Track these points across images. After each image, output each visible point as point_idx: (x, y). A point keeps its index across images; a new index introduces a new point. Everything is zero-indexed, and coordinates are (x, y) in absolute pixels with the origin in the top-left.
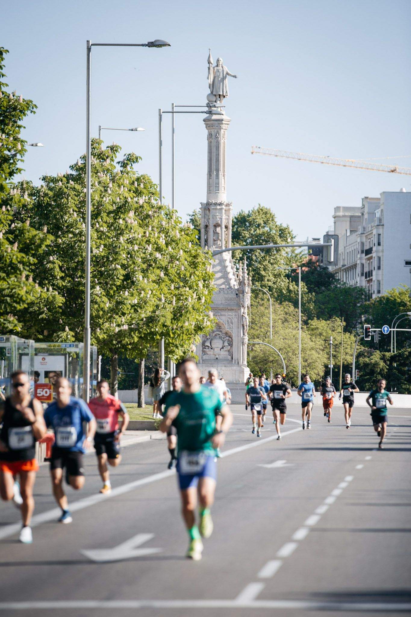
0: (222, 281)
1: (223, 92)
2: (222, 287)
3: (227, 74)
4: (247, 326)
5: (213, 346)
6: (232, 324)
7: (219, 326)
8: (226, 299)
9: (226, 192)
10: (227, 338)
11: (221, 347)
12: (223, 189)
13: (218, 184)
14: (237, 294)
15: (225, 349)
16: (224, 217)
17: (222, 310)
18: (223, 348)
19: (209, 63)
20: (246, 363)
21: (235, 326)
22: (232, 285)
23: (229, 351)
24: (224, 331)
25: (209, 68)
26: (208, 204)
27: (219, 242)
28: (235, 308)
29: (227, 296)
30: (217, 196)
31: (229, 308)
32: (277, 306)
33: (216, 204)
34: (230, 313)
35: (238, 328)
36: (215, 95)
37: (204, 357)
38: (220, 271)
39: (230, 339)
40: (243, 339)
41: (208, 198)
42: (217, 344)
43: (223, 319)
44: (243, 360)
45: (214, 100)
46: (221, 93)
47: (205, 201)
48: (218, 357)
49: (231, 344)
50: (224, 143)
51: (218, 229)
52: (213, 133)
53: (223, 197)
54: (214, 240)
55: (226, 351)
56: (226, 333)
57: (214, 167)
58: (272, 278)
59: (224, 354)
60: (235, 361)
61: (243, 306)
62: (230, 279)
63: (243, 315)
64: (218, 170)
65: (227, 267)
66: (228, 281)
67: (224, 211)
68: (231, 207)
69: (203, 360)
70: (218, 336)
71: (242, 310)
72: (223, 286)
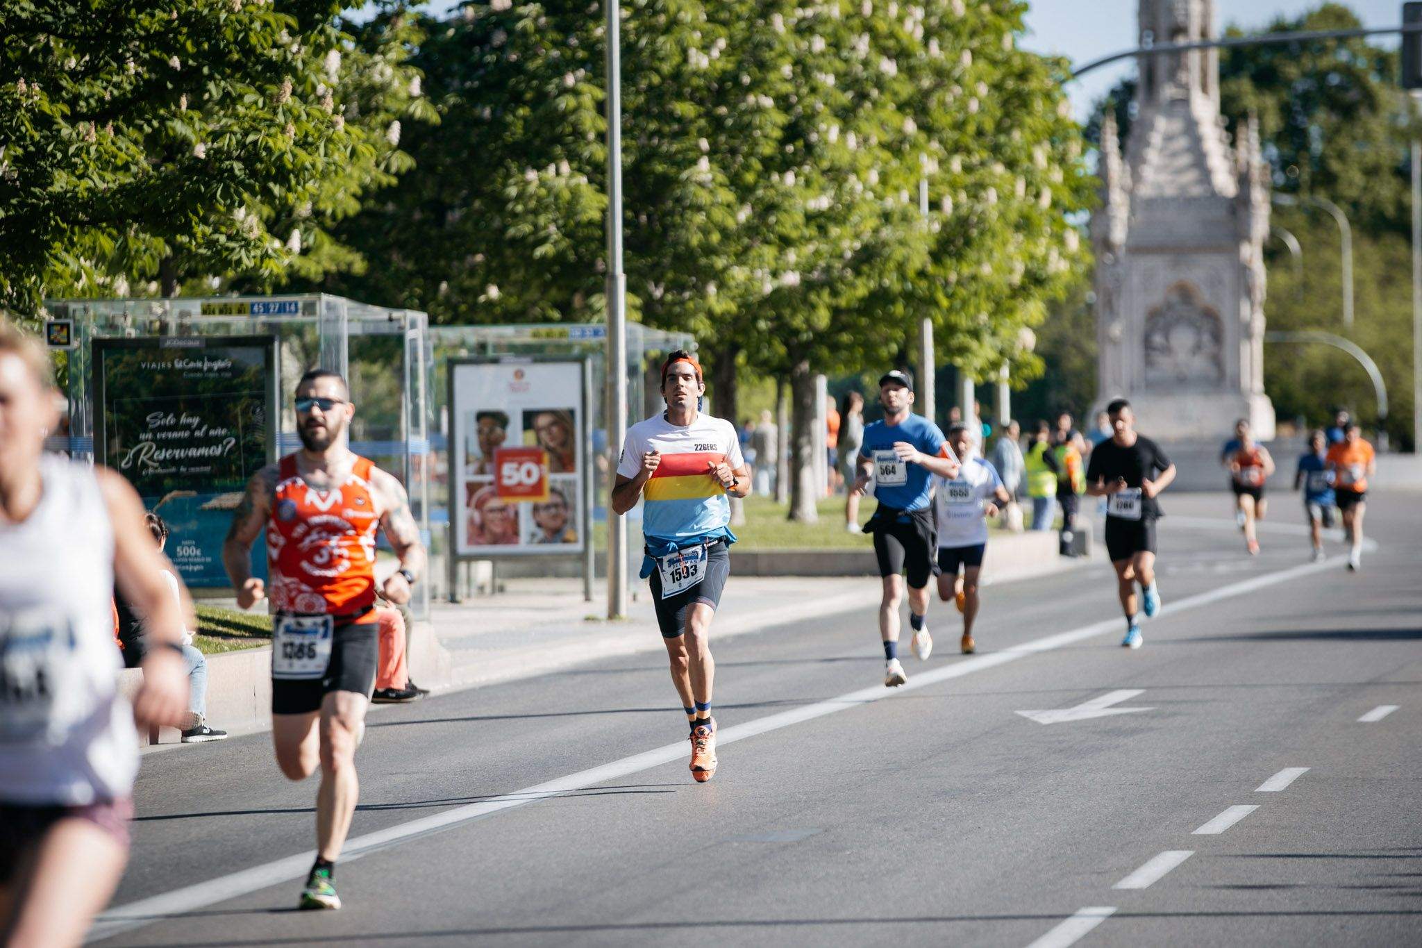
0: (1192, 174)
2: (1190, 192)
5: (1172, 346)
6: (1220, 285)
8: (1203, 223)
10: (1209, 323)
11: (1193, 346)
14: (1231, 212)
15: (1202, 353)
17: (1195, 250)
18: (1197, 350)
20: (1258, 384)
21: (1227, 291)
22: (1219, 188)
23: (1213, 358)
24: (1199, 306)
27: (1182, 76)
28: (1227, 244)
29: (1205, 216)
31: (1210, 245)
32: (1368, 248)
34: (1212, 260)
35: (1236, 296)
37: (1150, 374)
38: (1186, 151)
39: (1215, 326)
40: (1249, 325)
42: (1183, 339)
43: (1198, 273)
44: (1251, 377)
48: (1185, 374)
49: (1217, 337)
55: (1205, 358)
56: (1206, 312)
58: (1357, 177)
59: (1199, 364)
60: (1231, 381)
61: (1248, 238)
62: (1214, 170)
63: (1247, 264)
65: (1204, 139)
69: (1146, 382)
70: (1183, 320)
71: (1246, 250)
72: (1195, 191)
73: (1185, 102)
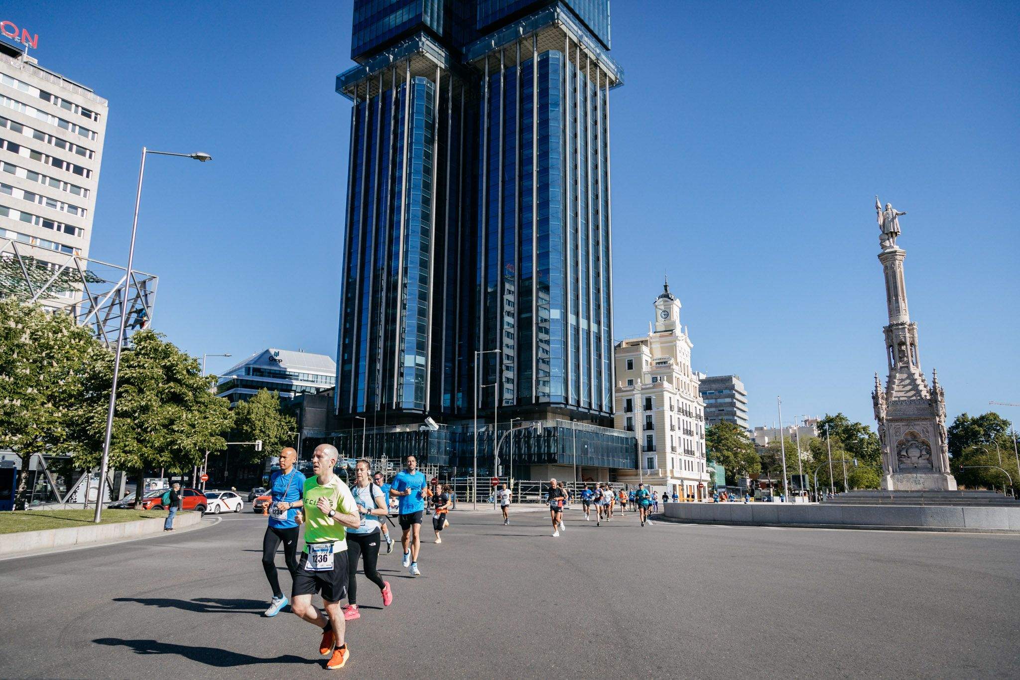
0: (913, 393)
1: (894, 229)
2: (912, 398)
3: (897, 214)
4: (944, 434)
5: (910, 455)
6: (928, 432)
7: (914, 436)
8: (918, 409)
9: (908, 315)
10: (925, 447)
11: (919, 455)
12: (904, 312)
13: (899, 307)
14: (929, 404)
15: (923, 458)
16: (908, 335)
17: (915, 420)
18: (921, 456)
19: (877, 209)
20: (948, 470)
21: (931, 434)
22: (923, 396)
23: (928, 459)
24: (920, 440)
25: (878, 213)
26: (891, 326)
27: (906, 359)
28: (929, 417)
29: (919, 406)
30: (899, 318)
31: (922, 417)
33: (897, 325)
34: (924, 423)
35: (935, 436)
36: (887, 234)
37: (902, 466)
38: (909, 384)
39: (928, 448)
40: (942, 447)
41: (890, 322)
42: (914, 453)
43: (918, 428)
44: (945, 467)
45: (887, 237)
46: (892, 230)
47: (887, 324)
48: (916, 465)
49: (929, 452)
50: (901, 272)
51: (903, 348)
52: (888, 265)
53: (905, 318)
54: (900, 358)
55: (924, 459)
56: (923, 443)
57: (892, 293)
59: (922, 462)
60: (936, 469)
61: (938, 415)
62: (921, 391)
63: (939, 424)
64: (897, 296)
65: (916, 380)
66: (919, 392)
67: (906, 330)
68: (914, 326)
69: (900, 469)
70: (914, 446)
71: (938, 419)
72: (914, 398)
73: (908, 367)
